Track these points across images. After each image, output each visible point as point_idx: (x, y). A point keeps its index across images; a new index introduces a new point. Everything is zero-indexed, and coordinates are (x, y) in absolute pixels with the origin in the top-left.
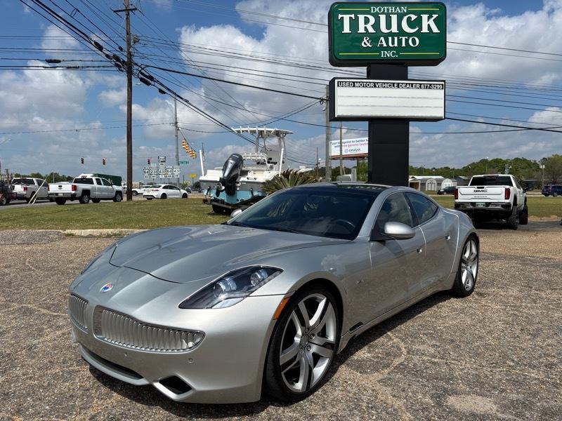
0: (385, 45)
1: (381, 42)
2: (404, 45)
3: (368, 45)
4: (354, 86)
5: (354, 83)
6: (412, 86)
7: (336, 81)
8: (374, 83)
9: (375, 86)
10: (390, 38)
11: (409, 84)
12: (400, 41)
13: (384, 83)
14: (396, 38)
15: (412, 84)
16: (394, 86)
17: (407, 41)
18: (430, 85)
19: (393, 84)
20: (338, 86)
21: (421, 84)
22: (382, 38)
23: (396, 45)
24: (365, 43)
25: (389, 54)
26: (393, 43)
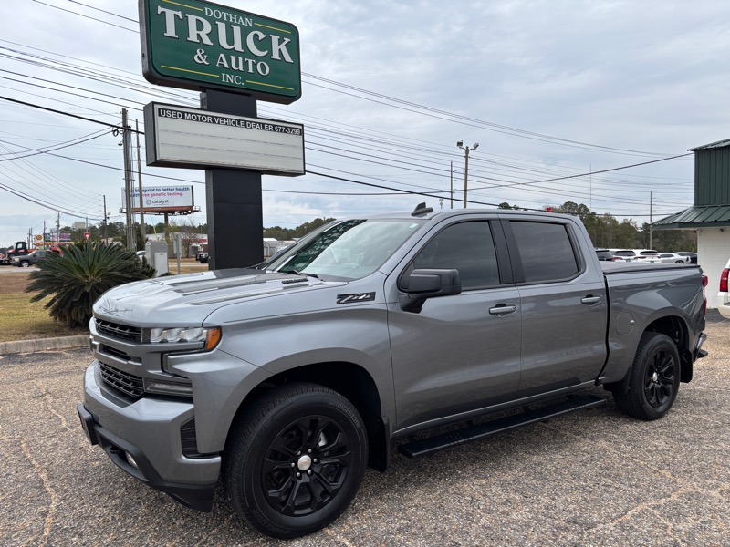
0: (226, 66)
1: (221, 60)
2: (251, 70)
3: (204, 61)
4: (183, 118)
5: (183, 113)
6: (263, 127)
7: (156, 107)
8: (213, 117)
9: (214, 122)
10: (233, 58)
11: (260, 123)
12: (245, 64)
13: (227, 119)
14: (240, 59)
15: (263, 124)
16: (239, 124)
17: (254, 65)
18: (286, 128)
19: (239, 121)
20: (160, 115)
21: (274, 126)
22: (222, 55)
23: (241, 68)
24: (198, 57)
25: (232, 80)
26: (237, 65)
